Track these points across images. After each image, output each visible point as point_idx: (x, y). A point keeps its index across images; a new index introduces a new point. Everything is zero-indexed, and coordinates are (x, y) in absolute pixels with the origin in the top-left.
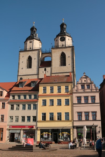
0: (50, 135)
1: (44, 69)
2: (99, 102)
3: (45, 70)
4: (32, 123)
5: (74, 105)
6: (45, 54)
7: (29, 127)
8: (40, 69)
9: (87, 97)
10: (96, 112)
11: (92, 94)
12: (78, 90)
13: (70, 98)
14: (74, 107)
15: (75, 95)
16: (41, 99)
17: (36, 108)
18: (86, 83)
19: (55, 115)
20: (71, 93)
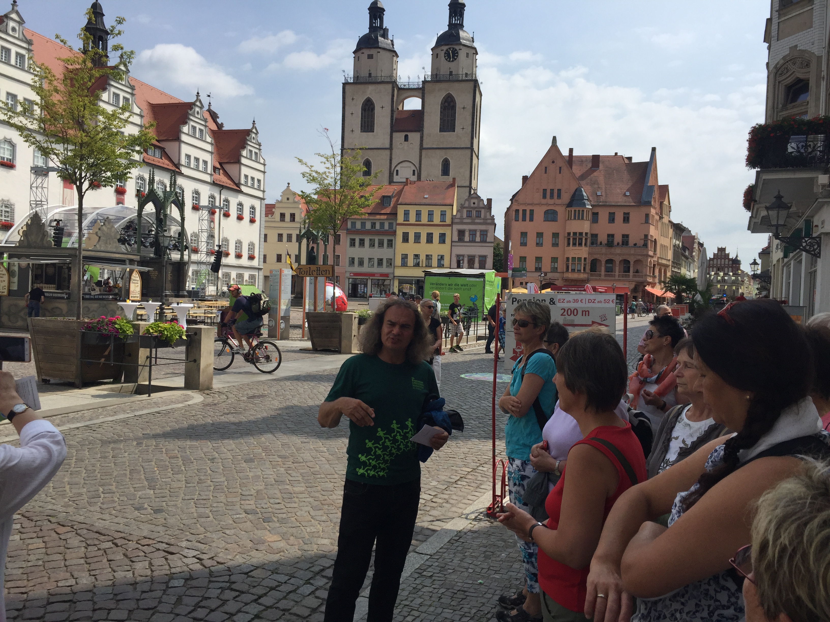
0: (413, 289)
1: (404, 134)
2: (493, 241)
3: (406, 138)
4: (384, 269)
5: (453, 244)
7: (382, 275)
8: (395, 135)
9: (475, 231)
10: (485, 257)
11: (483, 227)
12: (462, 218)
13: (447, 231)
14: (453, 247)
15: (456, 227)
16: (400, 231)
17: (392, 246)
18: (476, 208)
19: (423, 258)
20: (451, 223)
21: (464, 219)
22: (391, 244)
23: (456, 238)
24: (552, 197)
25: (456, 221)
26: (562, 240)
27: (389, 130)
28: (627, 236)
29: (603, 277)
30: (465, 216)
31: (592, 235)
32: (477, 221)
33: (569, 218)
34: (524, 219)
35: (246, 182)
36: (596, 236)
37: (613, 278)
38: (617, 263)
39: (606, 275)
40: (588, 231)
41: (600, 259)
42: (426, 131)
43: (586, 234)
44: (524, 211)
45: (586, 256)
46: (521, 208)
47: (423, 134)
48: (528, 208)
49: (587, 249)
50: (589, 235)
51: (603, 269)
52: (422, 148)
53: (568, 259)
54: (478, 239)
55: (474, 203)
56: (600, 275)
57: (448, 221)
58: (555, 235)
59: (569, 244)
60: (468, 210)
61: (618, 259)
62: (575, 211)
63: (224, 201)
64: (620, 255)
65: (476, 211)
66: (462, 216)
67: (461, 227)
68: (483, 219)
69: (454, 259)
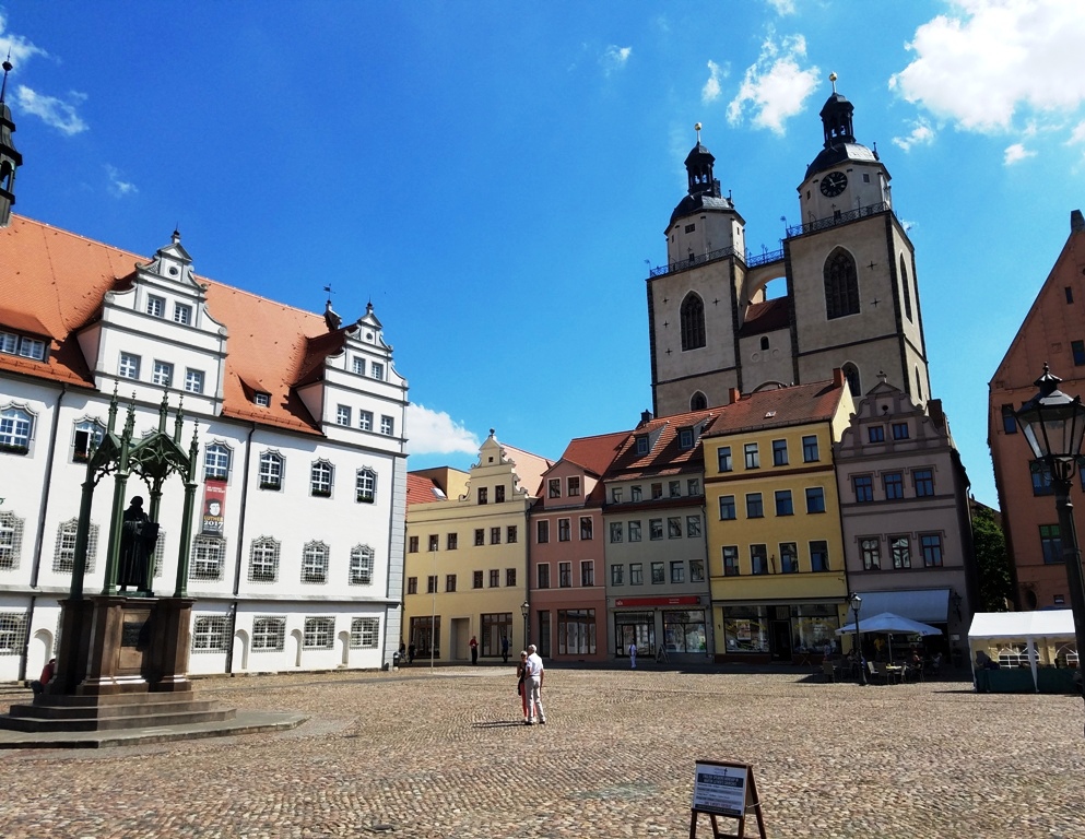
0: (761, 629)
1: (758, 338)
3: (765, 344)
4: (687, 586)
5: (846, 511)
6: (760, 270)
7: (683, 600)
8: (743, 342)
9: (899, 473)
10: (940, 535)
11: (919, 461)
12: (858, 446)
13: (825, 480)
14: (846, 520)
15: (846, 470)
16: (714, 493)
17: (698, 532)
18: (891, 416)
19: (773, 551)
20: (831, 463)
21: (863, 447)
22: (695, 527)
23: (849, 497)
25: (844, 454)
27: (731, 336)
30: (865, 440)
32: (899, 447)
35: (344, 420)
42: (800, 324)
46: (1017, 400)
47: (795, 329)
52: (796, 354)
54: (909, 492)
55: (885, 407)
57: (824, 457)
60: (871, 423)
65: (894, 425)
66: (857, 442)
67: (859, 468)
68: (916, 441)
69: (853, 549)
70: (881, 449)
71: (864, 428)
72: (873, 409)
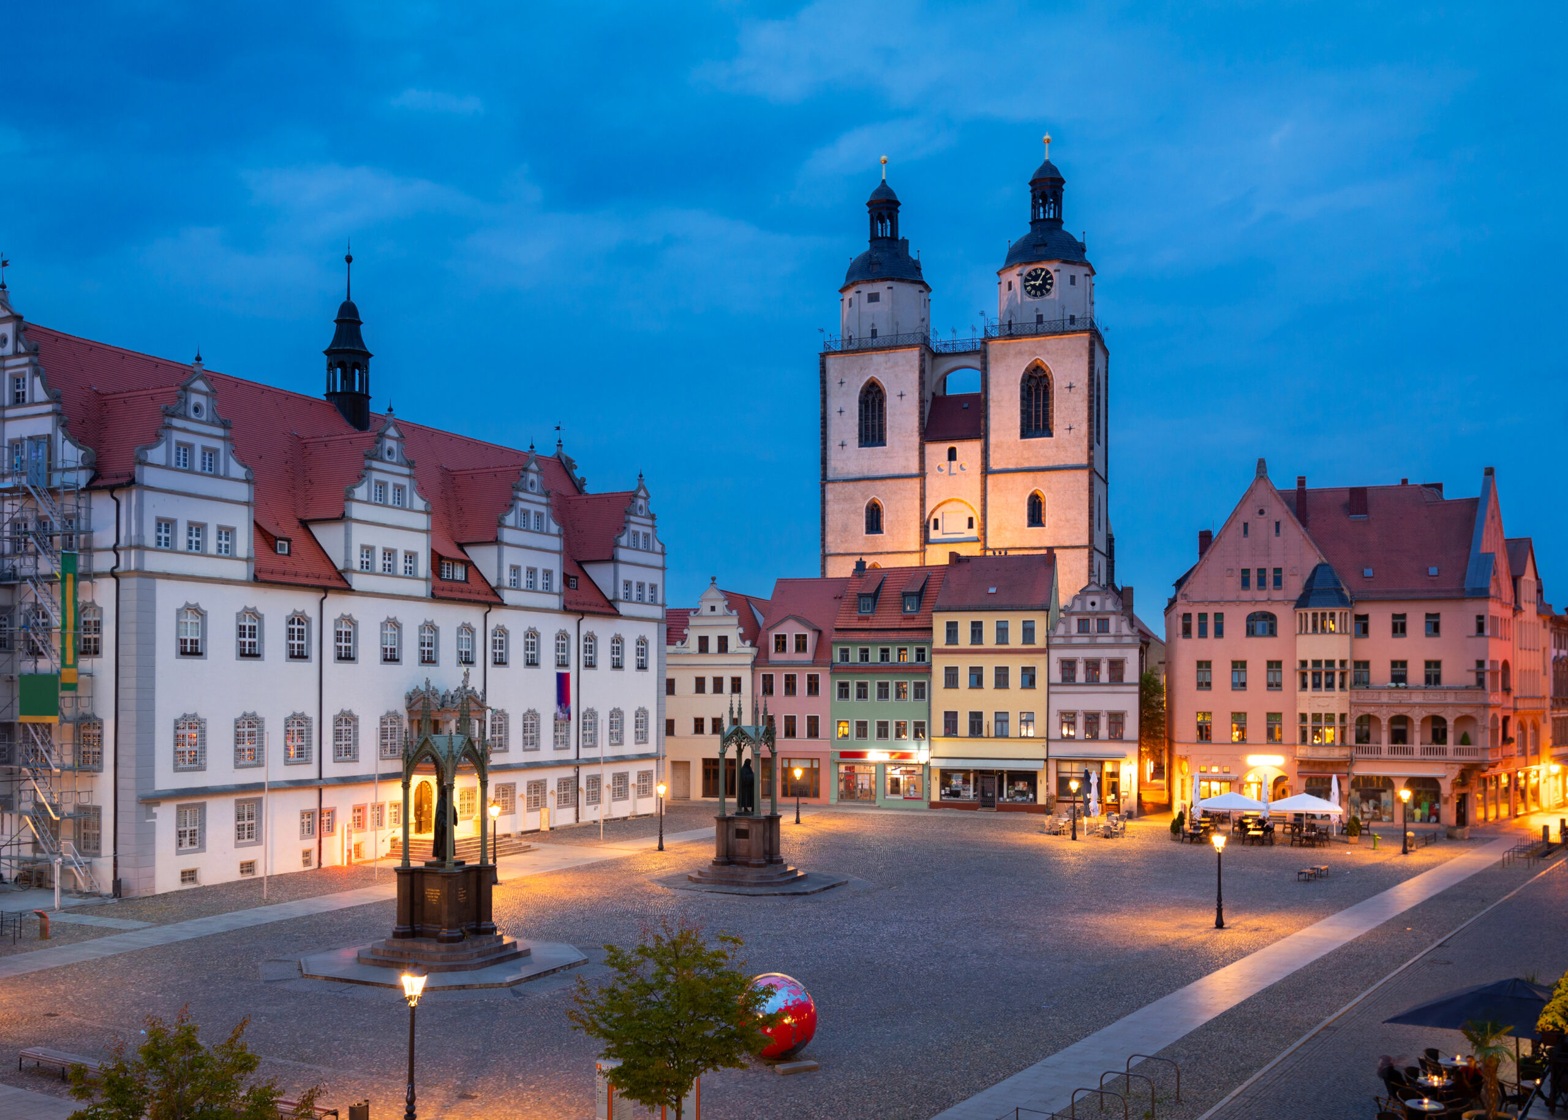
0: (971, 782)
1: (945, 447)
2: (1137, 680)
3: (952, 455)
4: (912, 743)
5: (1052, 689)
6: (949, 359)
8: (930, 449)
9: (1097, 662)
10: (1121, 715)
11: (1115, 654)
12: (1067, 636)
13: (1039, 663)
14: (1051, 696)
15: (1056, 655)
16: (939, 665)
17: (923, 697)
18: (1097, 613)
19: (988, 719)
20: (1044, 646)
21: (1072, 637)
22: (921, 692)
23: (1057, 677)
24: (1262, 583)
25: (1055, 641)
26: (1289, 676)
27: (915, 439)
28: (1438, 664)
29: (1385, 755)
30: (1074, 630)
31: (1357, 664)
32: (1100, 640)
33: (1303, 631)
34: (1203, 633)
35: (628, 596)
36: (1366, 664)
37: (1408, 757)
38: (1417, 723)
39: (1392, 751)
40: (1346, 656)
41: (1377, 714)
42: (993, 439)
43: (1343, 663)
44: (1203, 617)
45: (1345, 709)
46: (1195, 611)
47: (987, 443)
48: (1211, 611)
49: (1346, 694)
50: (1349, 665)
51: (1385, 737)
52: (986, 470)
53: (1304, 717)
54: (1104, 678)
55: (1093, 604)
56: (1379, 750)
57: (1040, 641)
58: (1274, 665)
59: (1304, 686)
60: (1081, 617)
61: (1417, 716)
62: (1315, 615)
63: (586, 640)
64: (1421, 705)
65: (1098, 620)
66: (1068, 631)
67: (1068, 654)
68: (1115, 636)
69: (1055, 720)
70: (1085, 640)
71: (1074, 621)
72: (1083, 605)
